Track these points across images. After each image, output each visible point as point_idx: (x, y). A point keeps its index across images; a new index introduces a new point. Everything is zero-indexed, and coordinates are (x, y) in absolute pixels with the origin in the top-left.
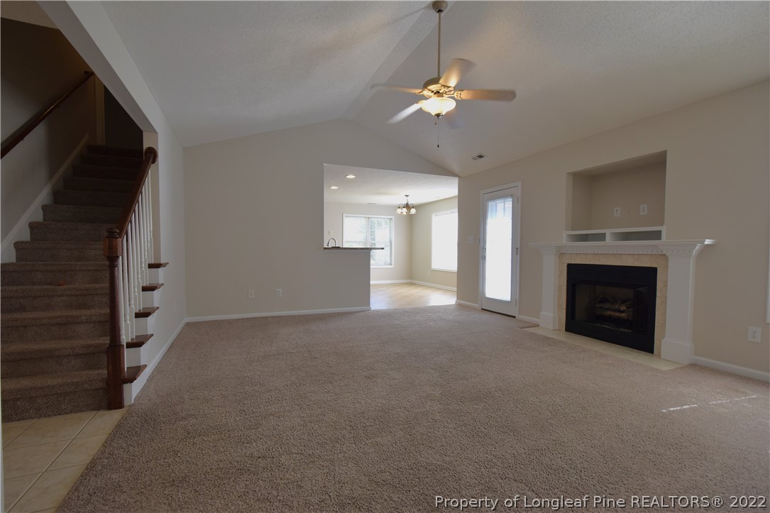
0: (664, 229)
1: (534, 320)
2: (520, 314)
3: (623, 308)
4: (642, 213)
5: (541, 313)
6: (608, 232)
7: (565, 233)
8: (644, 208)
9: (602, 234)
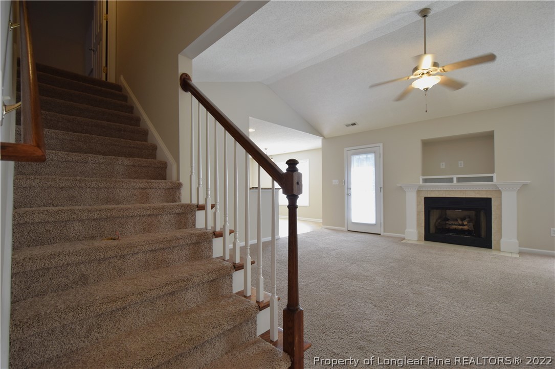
0: (495, 176)
1: (402, 235)
2: (384, 232)
3: (465, 223)
4: (460, 166)
5: (406, 230)
6: (455, 177)
7: (421, 178)
8: (461, 163)
9: (451, 178)
